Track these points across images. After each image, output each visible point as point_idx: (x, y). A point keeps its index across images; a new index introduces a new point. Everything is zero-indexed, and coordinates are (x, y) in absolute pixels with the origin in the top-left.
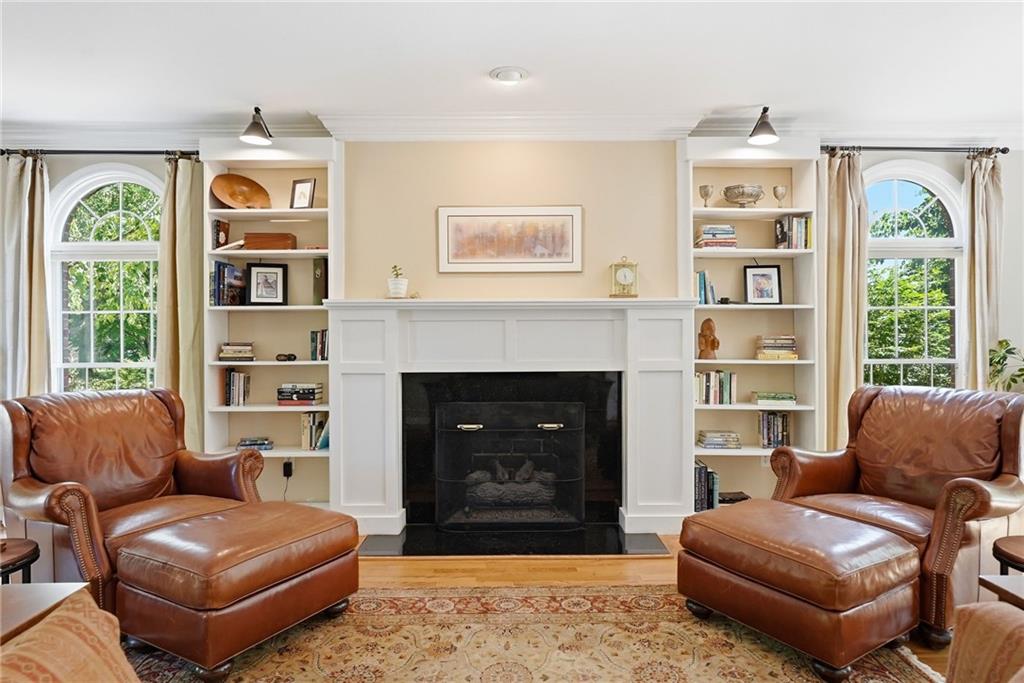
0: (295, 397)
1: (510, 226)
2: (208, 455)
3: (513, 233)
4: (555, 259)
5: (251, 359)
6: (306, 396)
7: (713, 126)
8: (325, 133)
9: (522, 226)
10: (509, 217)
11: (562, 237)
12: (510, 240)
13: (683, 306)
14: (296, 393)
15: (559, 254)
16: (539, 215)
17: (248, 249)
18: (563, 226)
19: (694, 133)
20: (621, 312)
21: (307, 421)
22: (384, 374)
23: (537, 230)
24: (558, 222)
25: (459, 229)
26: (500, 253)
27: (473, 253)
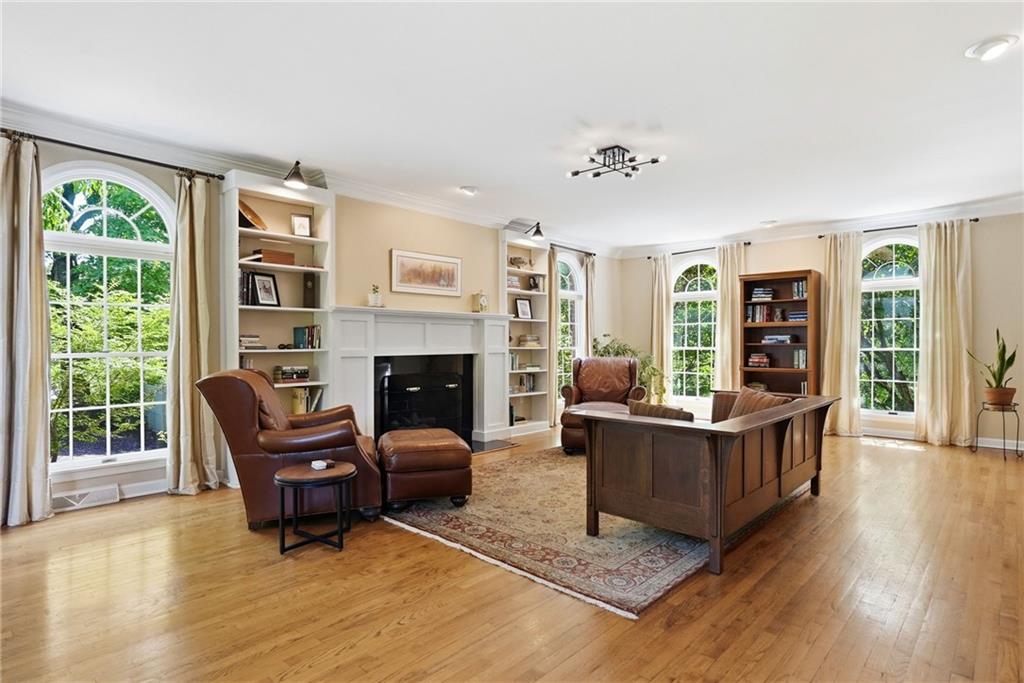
0: (295, 376)
1: (428, 266)
2: (298, 416)
3: (430, 270)
4: (449, 288)
5: (265, 348)
6: (303, 375)
7: (515, 225)
8: (323, 186)
9: (435, 267)
10: (428, 261)
11: (453, 275)
12: (428, 275)
13: (501, 318)
14: (296, 373)
15: (451, 286)
16: (443, 262)
17: (265, 262)
18: (453, 270)
19: (506, 227)
20: (478, 322)
21: (303, 394)
22: (366, 357)
23: (441, 271)
24: (450, 267)
25: (403, 265)
26: (424, 282)
27: (410, 281)
